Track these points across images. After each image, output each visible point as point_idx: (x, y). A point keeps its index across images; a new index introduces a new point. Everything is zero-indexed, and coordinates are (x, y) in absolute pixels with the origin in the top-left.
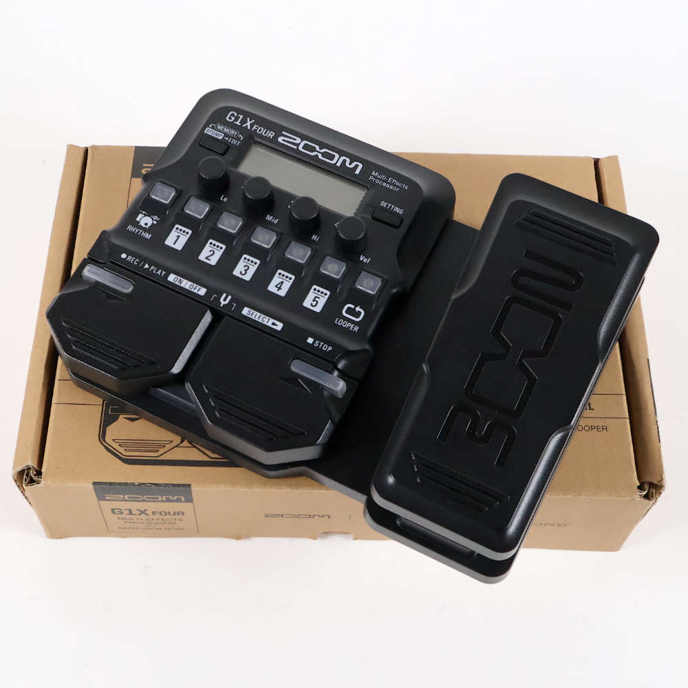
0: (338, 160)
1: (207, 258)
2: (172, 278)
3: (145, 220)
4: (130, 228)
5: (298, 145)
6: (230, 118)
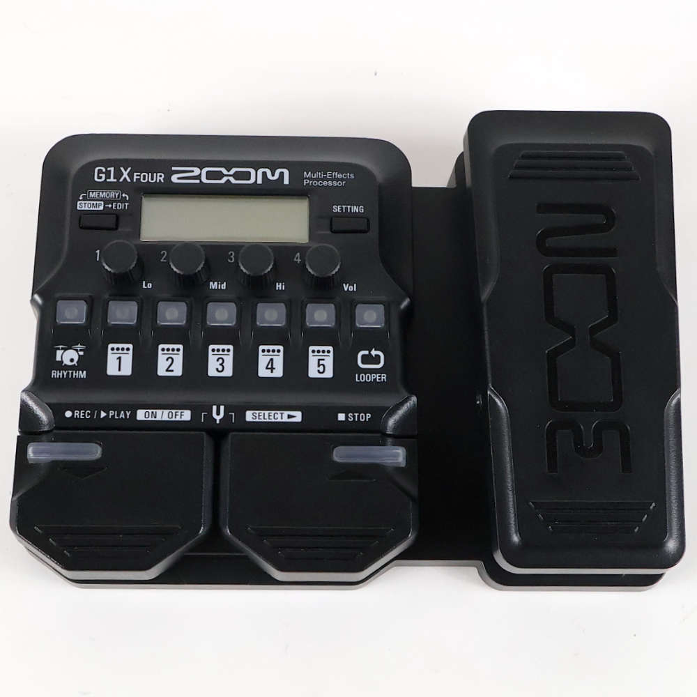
0: (256, 177)
1: (167, 370)
2: (141, 415)
3: (68, 356)
4: (56, 374)
5: (199, 177)
6: (99, 178)
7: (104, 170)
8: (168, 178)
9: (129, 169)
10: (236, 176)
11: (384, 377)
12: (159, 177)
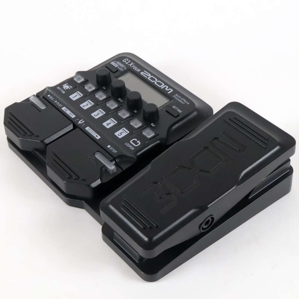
0: (163, 86)
1: (83, 106)
2: (64, 109)
4: (58, 88)
5: (148, 77)
6: (124, 61)
7: (128, 60)
8: (140, 72)
9: (134, 64)
10: (158, 83)
11: (133, 149)
12: (139, 70)
